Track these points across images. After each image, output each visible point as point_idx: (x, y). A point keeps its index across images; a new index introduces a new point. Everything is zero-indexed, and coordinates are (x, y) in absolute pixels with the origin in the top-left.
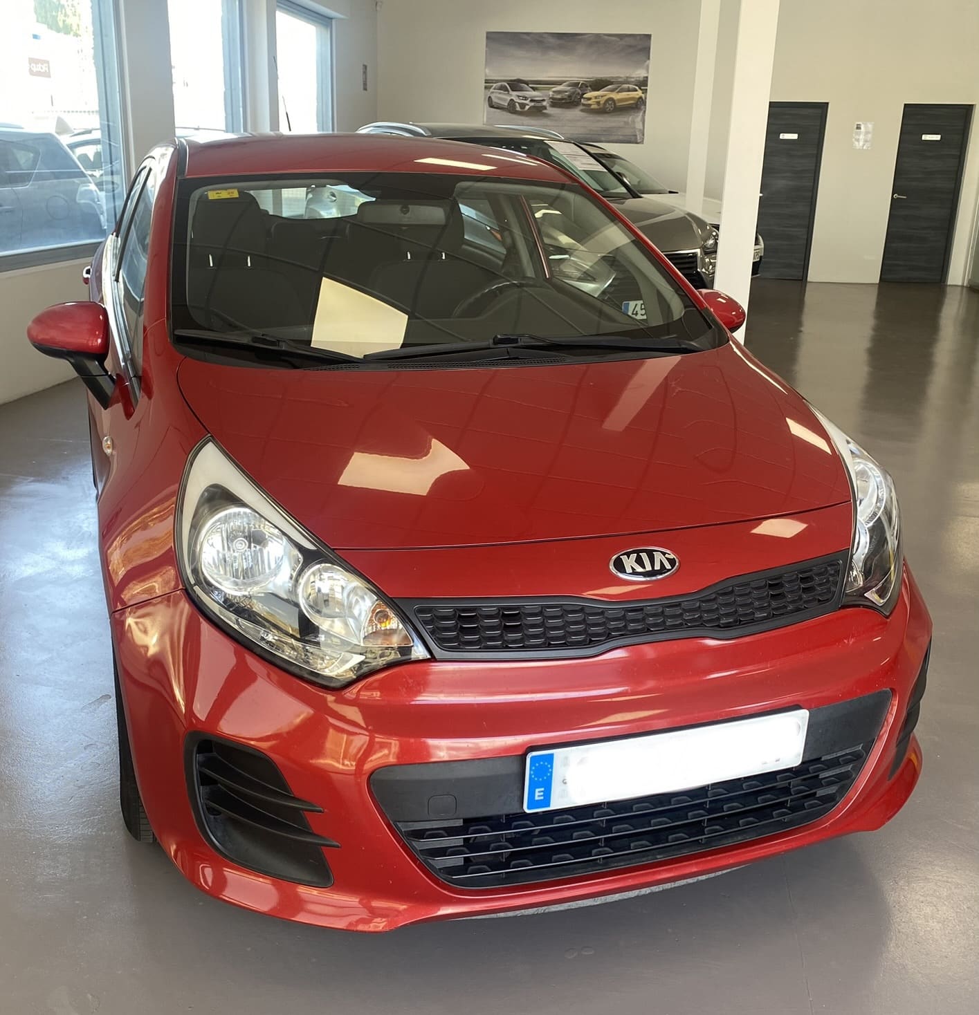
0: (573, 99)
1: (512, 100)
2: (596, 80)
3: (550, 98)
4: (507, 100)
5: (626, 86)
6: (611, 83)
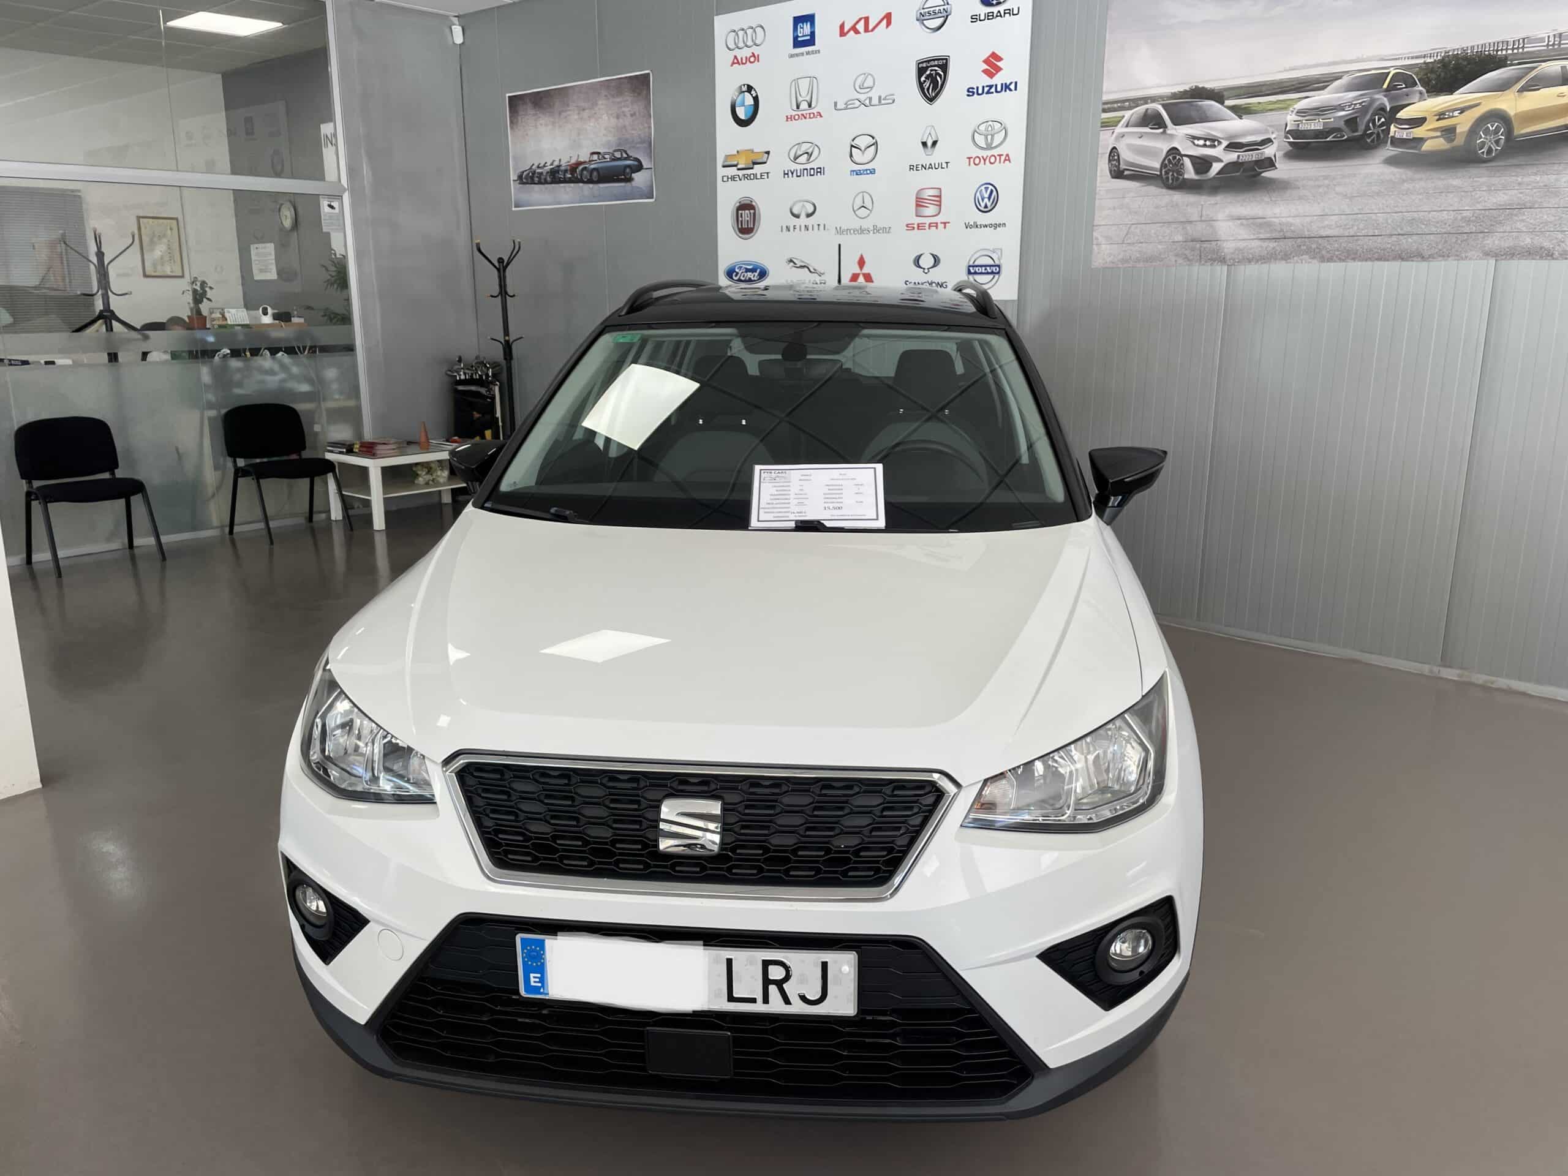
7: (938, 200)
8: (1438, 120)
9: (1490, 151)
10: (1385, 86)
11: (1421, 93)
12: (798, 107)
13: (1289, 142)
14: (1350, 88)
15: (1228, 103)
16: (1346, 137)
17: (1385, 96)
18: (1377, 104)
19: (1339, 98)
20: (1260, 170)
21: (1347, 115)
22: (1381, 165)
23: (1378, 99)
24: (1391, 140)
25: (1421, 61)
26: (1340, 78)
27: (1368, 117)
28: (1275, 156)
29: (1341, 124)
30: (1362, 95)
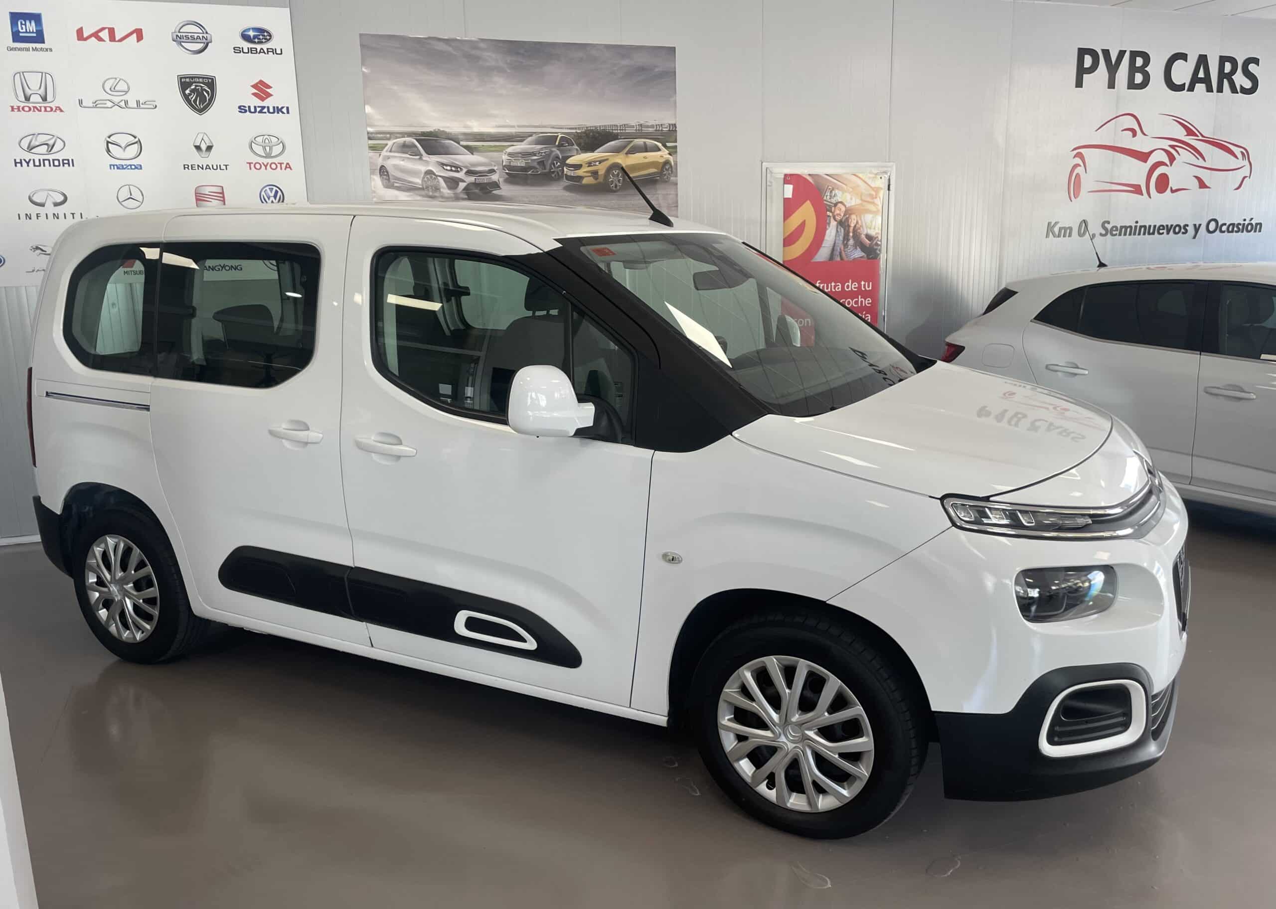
0: (548, 167)
1: (429, 173)
2: (585, 133)
3: (505, 166)
4: (420, 172)
5: (640, 142)
6: (615, 137)
7: (221, 196)
8: (589, 166)
9: (616, 186)
10: (557, 143)
11: (577, 150)
12: (27, 99)
13: (506, 173)
14: (538, 142)
15: (462, 143)
16: (539, 173)
17: (558, 149)
18: (554, 153)
19: (532, 148)
20: (490, 189)
21: (539, 159)
22: (562, 191)
23: (555, 151)
24: (566, 177)
25: (574, 131)
26: (531, 136)
27: (550, 162)
28: (499, 180)
29: (535, 164)
30: (545, 148)
